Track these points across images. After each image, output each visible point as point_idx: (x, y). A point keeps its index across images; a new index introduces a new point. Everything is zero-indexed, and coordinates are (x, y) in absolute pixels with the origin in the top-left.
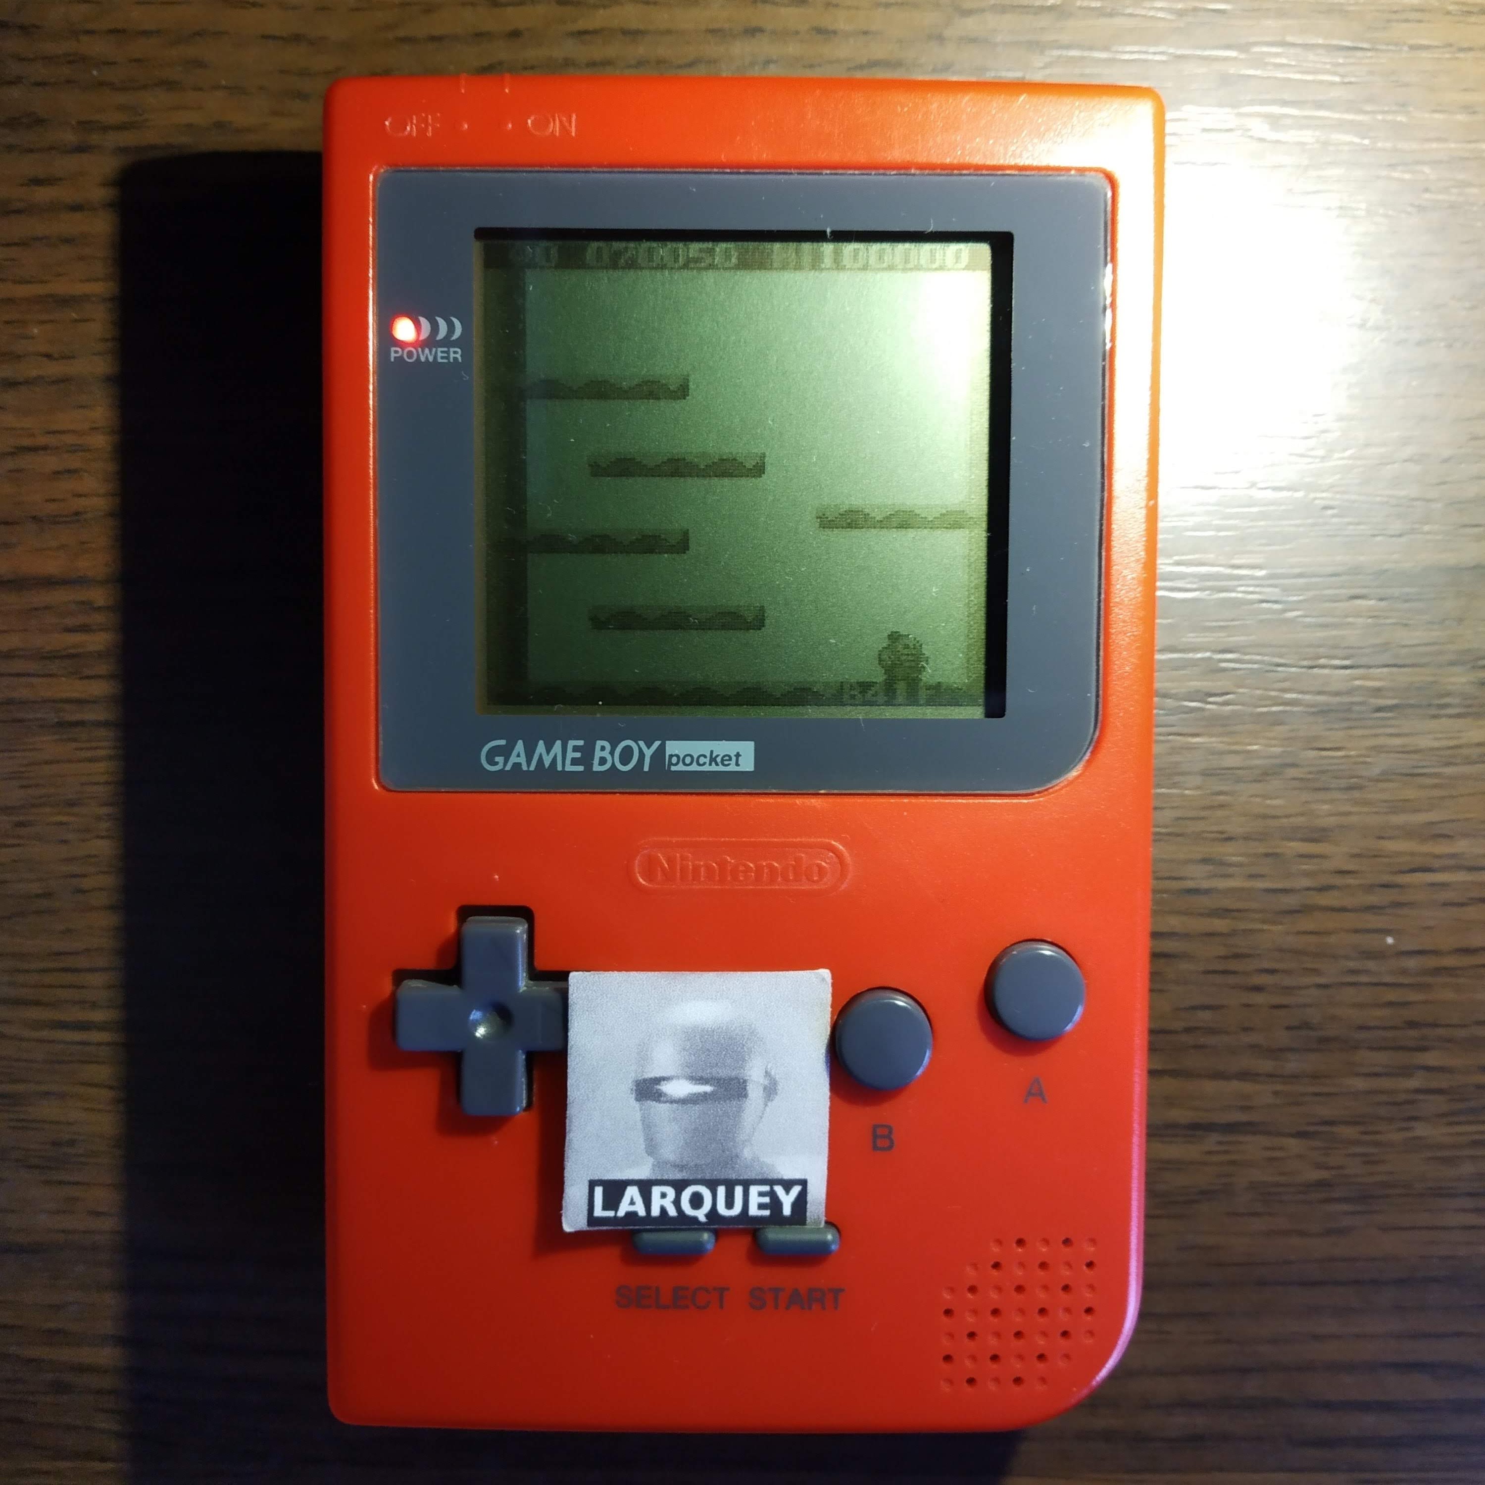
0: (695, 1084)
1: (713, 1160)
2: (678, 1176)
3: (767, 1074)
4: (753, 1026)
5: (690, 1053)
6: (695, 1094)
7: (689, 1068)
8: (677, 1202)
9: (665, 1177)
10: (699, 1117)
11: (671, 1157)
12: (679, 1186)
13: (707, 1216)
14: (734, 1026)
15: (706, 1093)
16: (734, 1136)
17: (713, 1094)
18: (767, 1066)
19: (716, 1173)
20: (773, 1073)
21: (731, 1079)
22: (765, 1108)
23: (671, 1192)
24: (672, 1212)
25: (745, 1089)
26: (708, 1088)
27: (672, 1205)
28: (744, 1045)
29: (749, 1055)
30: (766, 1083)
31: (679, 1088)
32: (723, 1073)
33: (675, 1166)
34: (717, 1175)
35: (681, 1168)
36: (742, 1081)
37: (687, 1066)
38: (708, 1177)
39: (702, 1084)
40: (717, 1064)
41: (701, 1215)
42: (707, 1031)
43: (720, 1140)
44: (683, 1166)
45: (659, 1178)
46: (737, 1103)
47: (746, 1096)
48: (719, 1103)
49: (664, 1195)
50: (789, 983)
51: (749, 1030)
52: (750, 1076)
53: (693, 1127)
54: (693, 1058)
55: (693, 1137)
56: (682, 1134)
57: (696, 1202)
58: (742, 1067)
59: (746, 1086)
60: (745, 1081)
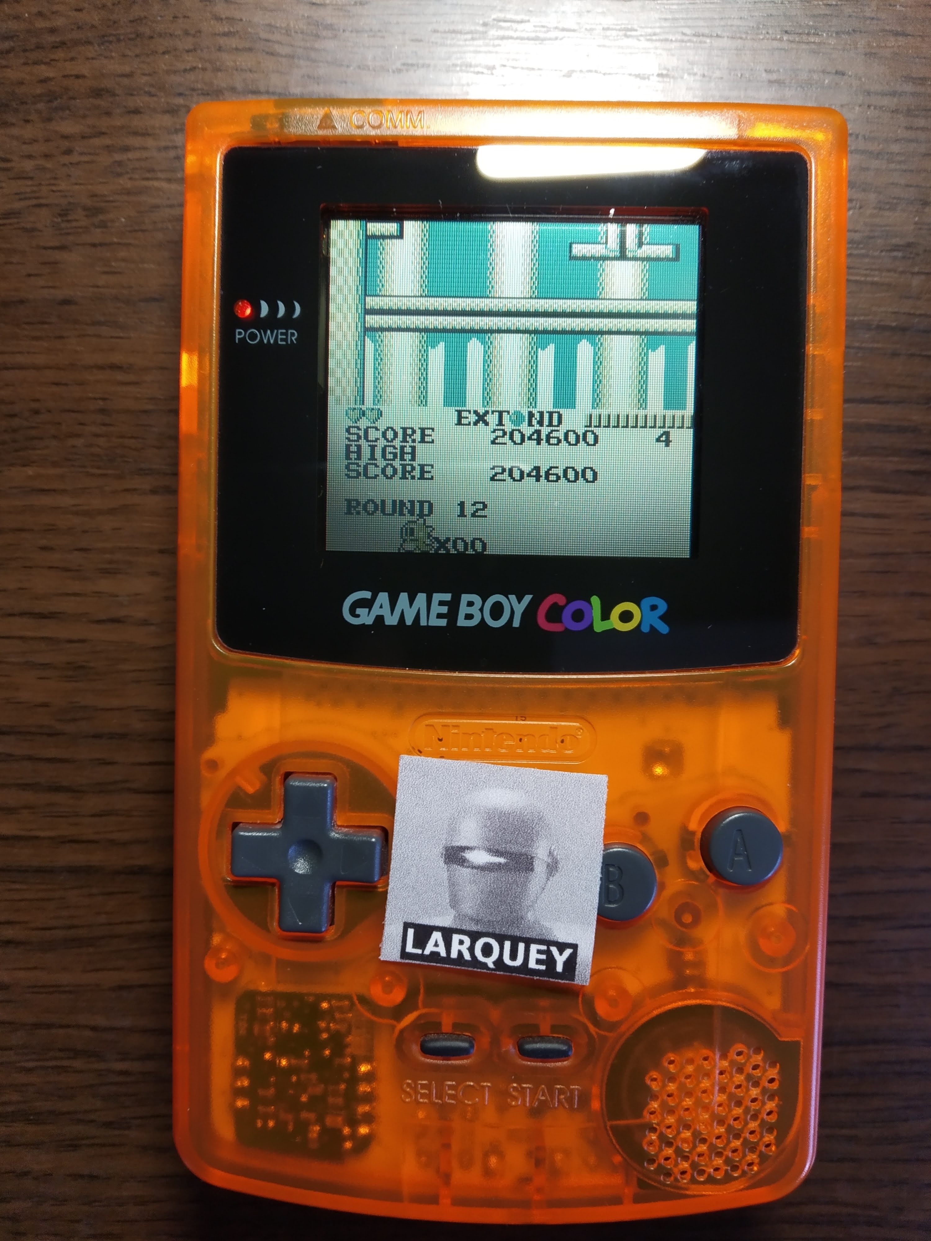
0: (492, 855)
1: (502, 919)
2: (474, 928)
3: (551, 853)
4: (542, 813)
5: (490, 830)
6: (492, 863)
7: (488, 841)
8: (471, 949)
9: (464, 928)
10: (494, 882)
11: (470, 912)
12: (474, 936)
13: (494, 963)
14: (526, 813)
15: (500, 864)
16: (520, 901)
17: (506, 864)
18: (551, 847)
19: (504, 929)
20: (555, 854)
21: (521, 855)
22: (547, 881)
23: (467, 940)
24: (467, 956)
25: (532, 865)
26: (502, 860)
27: (467, 951)
28: (533, 828)
29: (537, 836)
30: (549, 861)
31: (480, 857)
32: (515, 848)
33: (472, 919)
34: (504, 930)
35: (477, 922)
36: (529, 857)
37: (486, 840)
38: (497, 931)
39: (498, 856)
40: (511, 841)
41: (490, 962)
42: (505, 813)
43: (509, 903)
44: (478, 921)
45: (458, 928)
46: (524, 875)
47: (532, 870)
48: (511, 873)
49: (461, 942)
50: (573, 781)
51: (538, 816)
52: (536, 854)
53: (488, 890)
54: (492, 834)
55: (487, 898)
56: (479, 895)
57: (487, 950)
58: (530, 846)
59: (533, 861)
60: (532, 858)
